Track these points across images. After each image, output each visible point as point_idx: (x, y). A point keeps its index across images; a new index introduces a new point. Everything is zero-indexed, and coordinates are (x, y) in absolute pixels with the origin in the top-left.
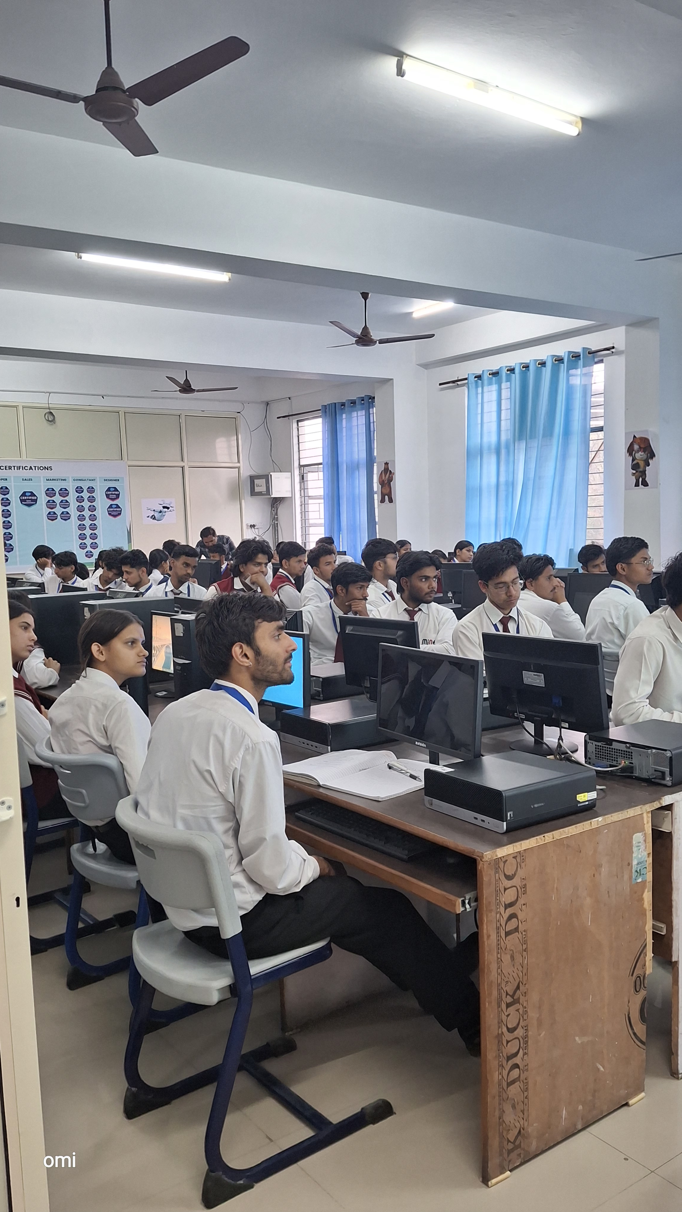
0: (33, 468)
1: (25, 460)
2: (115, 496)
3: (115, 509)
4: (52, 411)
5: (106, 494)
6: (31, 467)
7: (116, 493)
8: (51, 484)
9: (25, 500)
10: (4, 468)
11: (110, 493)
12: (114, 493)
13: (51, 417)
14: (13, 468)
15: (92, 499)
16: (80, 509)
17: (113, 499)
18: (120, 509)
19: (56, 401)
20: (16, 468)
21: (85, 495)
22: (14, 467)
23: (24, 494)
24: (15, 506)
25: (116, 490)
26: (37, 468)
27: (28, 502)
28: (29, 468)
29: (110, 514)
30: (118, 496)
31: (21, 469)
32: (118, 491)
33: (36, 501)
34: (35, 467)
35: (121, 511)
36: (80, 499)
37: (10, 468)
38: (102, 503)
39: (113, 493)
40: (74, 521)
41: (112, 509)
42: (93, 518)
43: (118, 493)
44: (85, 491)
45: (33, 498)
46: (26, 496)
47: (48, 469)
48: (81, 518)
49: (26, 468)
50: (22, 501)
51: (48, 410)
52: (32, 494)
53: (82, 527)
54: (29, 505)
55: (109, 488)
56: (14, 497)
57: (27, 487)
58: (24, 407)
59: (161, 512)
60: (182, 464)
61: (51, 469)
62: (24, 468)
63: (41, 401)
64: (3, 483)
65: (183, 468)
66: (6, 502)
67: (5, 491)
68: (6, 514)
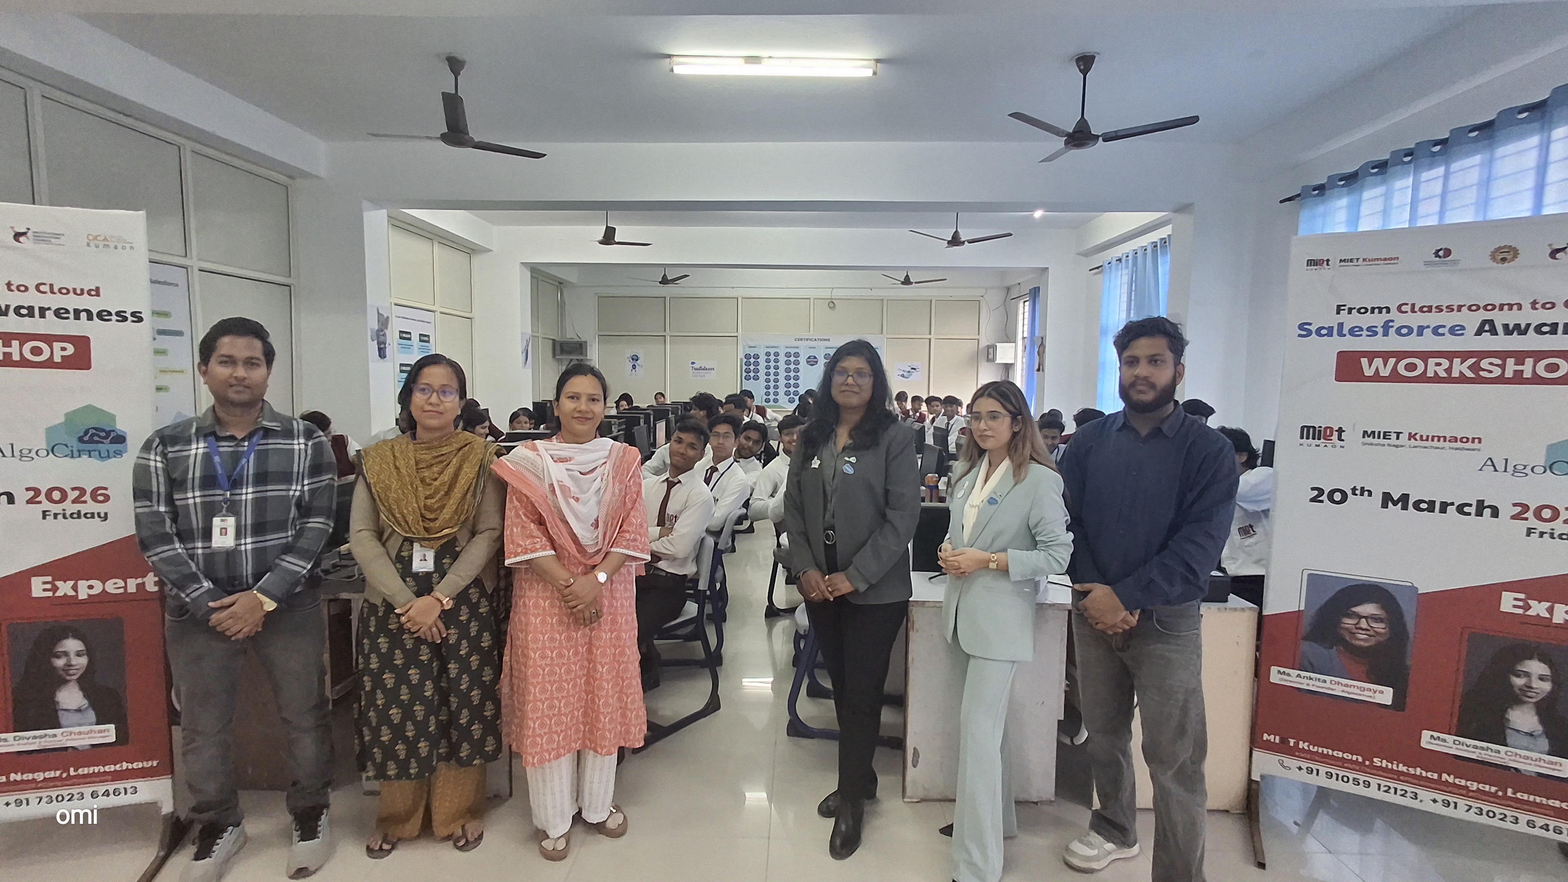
1: (812, 334)
4: (833, 301)
6: (816, 339)
10: (797, 340)
13: (832, 304)
14: (803, 340)
19: (837, 294)
20: (805, 340)
23: (809, 357)
24: (803, 365)
26: (819, 340)
27: (811, 363)
31: (809, 340)
33: (817, 362)
37: (801, 340)
45: (815, 360)
46: (811, 359)
47: (827, 341)
49: (813, 340)
50: (808, 362)
51: (831, 300)
52: (815, 357)
54: (812, 365)
56: (802, 359)
57: (812, 353)
58: (814, 299)
59: (909, 372)
60: (929, 337)
61: (829, 340)
62: (811, 340)
63: (827, 294)
64: (796, 350)
65: (930, 339)
66: (797, 363)
67: (797, 355)
68: (797, 370)
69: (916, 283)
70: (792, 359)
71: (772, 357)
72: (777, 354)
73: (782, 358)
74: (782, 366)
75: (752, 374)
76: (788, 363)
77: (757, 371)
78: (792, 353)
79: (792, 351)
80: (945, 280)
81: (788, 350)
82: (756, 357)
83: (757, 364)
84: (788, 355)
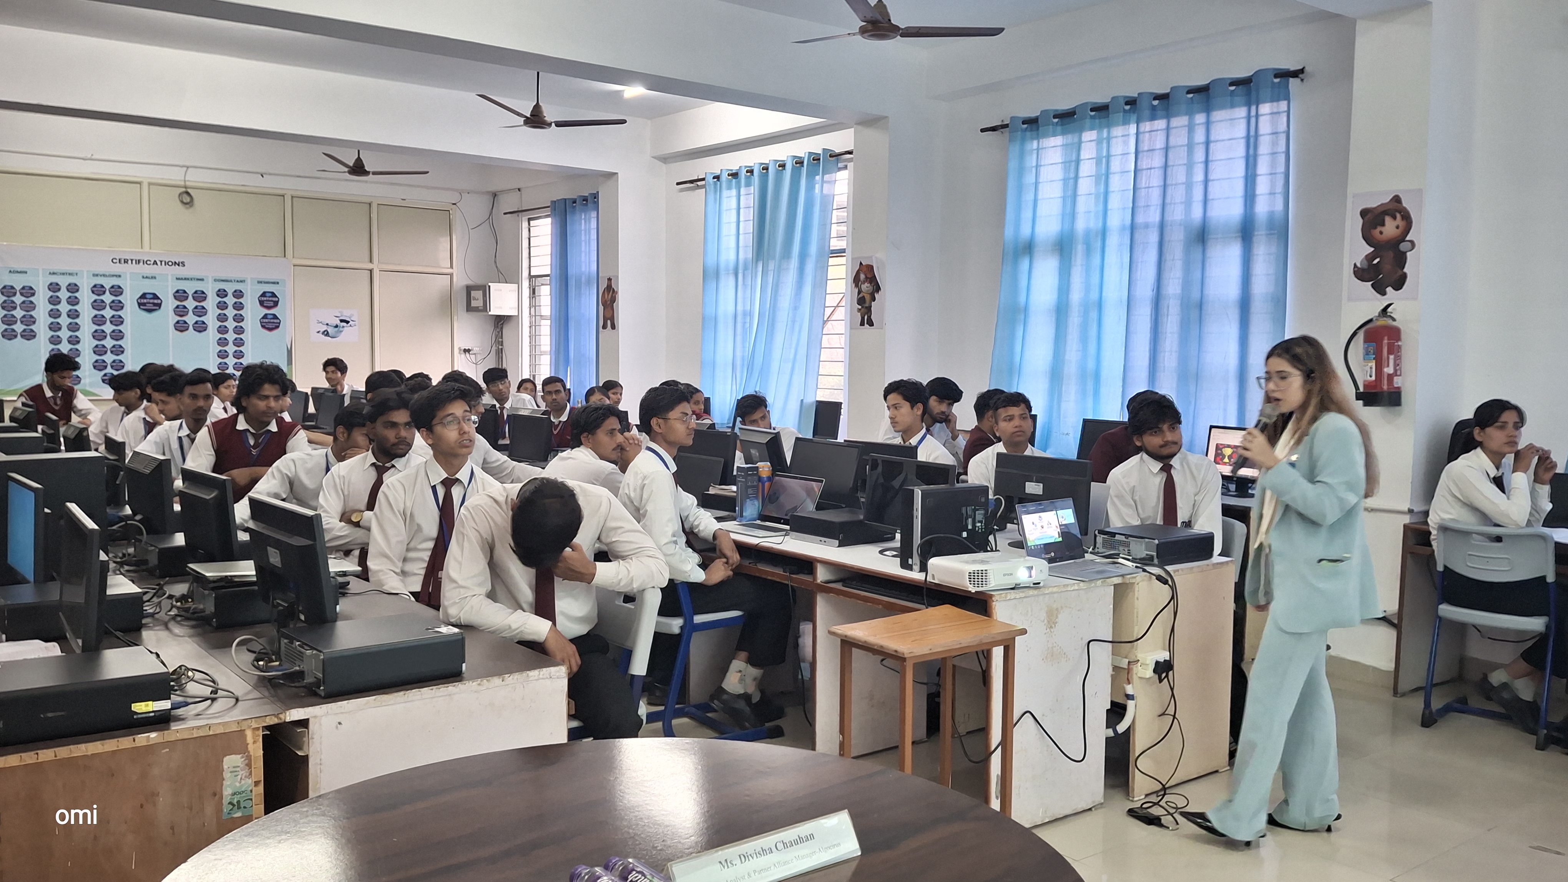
0: (159, 263)
1: (147, 251)
2: (272, 304)
3: (272, 321)
4: (189, 190)
5: (259, 301)
6: (155, 261)
7: (274, 299)
8: (182, 285)
9: (144, 304)
10: (118, 261)
11: (265, 299)
12: (271, 299)
13: (187, 198)
14: (130, 262)
15: (239, 306)
16: (222, 318)
17: (269, 308)
18: (278, 321)
19: (195, 178)
20: (134, 262)
21: (230, 300)
22: (132, 260)
23: (143, 296)
24: (131, 311)
25: (274, 295)
26: (163, 263)
27: (149, 306)
28: (152, 262)
29: (263, 327)
30: (276, 304)
31: (141, 263)
32: (276, 296)
33: (159, 305)
34: (161, 262)
35: (279, 323)
36: (222, 306)
37: (126, 261)
38: (253, 312)
39: (269, 300)
40: (212, 334)
41: (267, 320)
42: (239, 330)
43: (277, 299)
44: (230, 295)
45: (156, 301)
46: (146, 298)
47: (179, 265)
48: (223, 330)
49: (148, 262)
50: (140, 305)
51: (184, 190)
52: (156, 297)
53: (222, 342)
54: (150, 311)
55: (264, 293)
56: (129, 299)
57: (149, 287)
58: (150, 184)
59: (336, 326)
60: (370, 266)
61: (183, 264)
62: (145, 262)
63: (176, 176)
64: (115, 281)
65: (371, 271)
66: (118, 306)
67: (117, 291)
68: (118, 321)
69: (374, 173)
70: (108, 298)
71: (64, 294)
72: (73, 288)
73: (86, 297)
74: (86, 312)
75: (19, 327)
76: (98, 305)
77: (29, 320)
78: (107, 287)
79: (108, 283)
80: (427, 172)
81: (100, 281)
82: (28, 291)
83: (29, 306)
84: (98, 290)
